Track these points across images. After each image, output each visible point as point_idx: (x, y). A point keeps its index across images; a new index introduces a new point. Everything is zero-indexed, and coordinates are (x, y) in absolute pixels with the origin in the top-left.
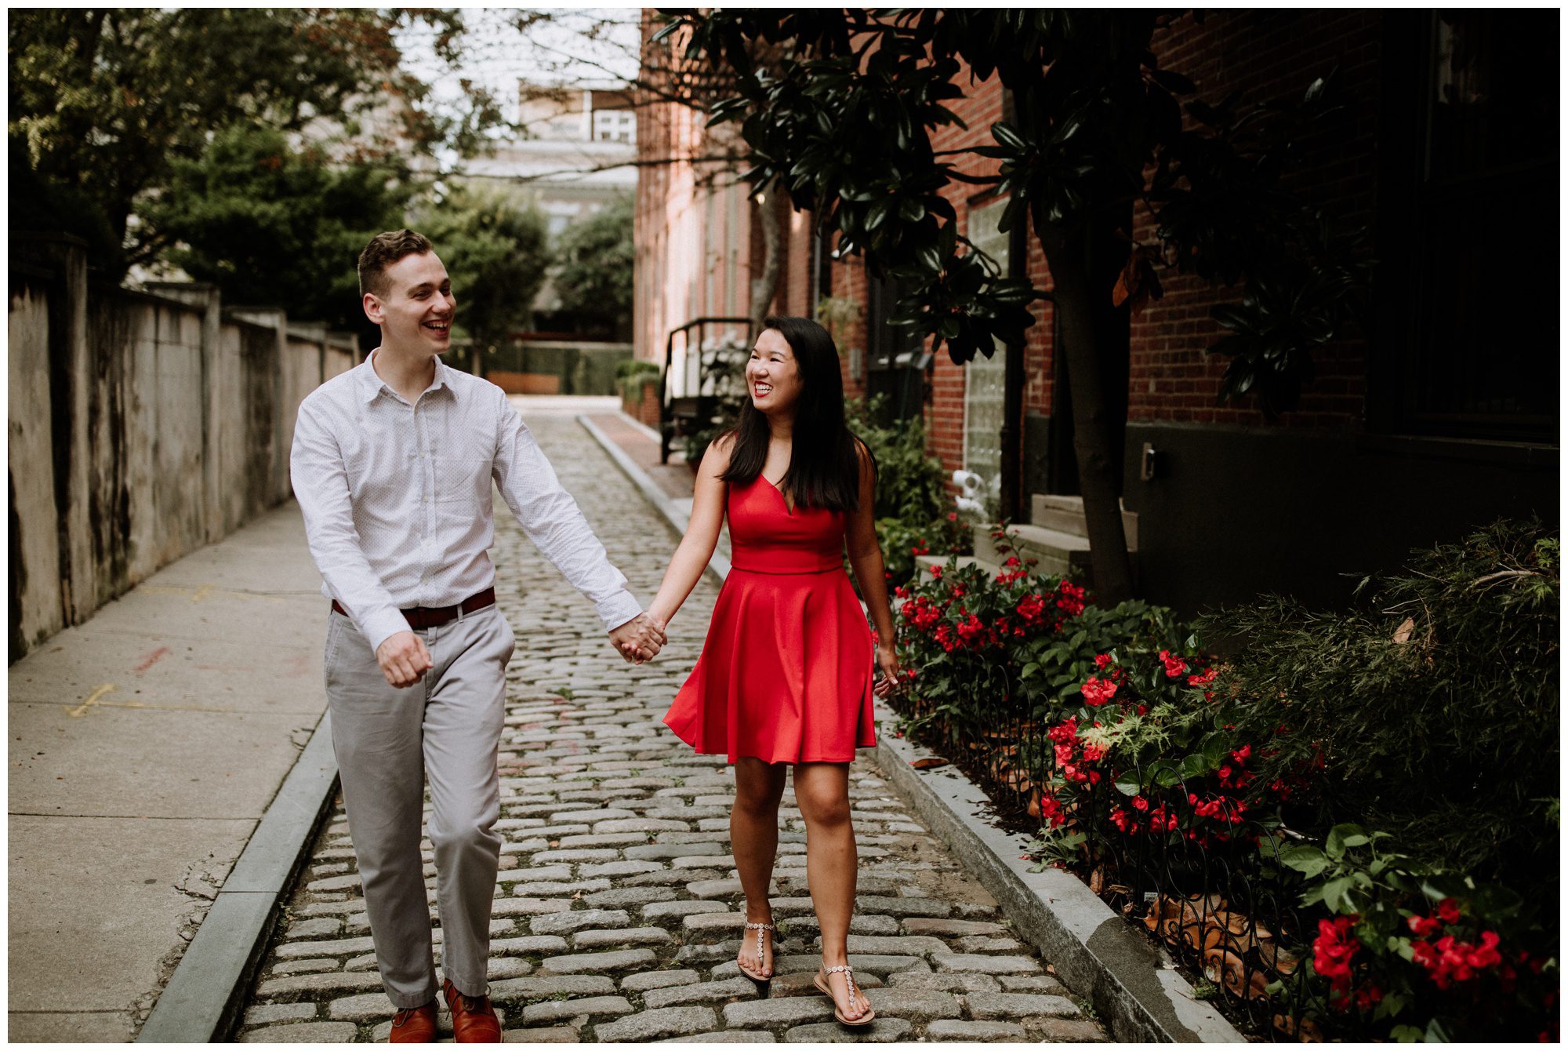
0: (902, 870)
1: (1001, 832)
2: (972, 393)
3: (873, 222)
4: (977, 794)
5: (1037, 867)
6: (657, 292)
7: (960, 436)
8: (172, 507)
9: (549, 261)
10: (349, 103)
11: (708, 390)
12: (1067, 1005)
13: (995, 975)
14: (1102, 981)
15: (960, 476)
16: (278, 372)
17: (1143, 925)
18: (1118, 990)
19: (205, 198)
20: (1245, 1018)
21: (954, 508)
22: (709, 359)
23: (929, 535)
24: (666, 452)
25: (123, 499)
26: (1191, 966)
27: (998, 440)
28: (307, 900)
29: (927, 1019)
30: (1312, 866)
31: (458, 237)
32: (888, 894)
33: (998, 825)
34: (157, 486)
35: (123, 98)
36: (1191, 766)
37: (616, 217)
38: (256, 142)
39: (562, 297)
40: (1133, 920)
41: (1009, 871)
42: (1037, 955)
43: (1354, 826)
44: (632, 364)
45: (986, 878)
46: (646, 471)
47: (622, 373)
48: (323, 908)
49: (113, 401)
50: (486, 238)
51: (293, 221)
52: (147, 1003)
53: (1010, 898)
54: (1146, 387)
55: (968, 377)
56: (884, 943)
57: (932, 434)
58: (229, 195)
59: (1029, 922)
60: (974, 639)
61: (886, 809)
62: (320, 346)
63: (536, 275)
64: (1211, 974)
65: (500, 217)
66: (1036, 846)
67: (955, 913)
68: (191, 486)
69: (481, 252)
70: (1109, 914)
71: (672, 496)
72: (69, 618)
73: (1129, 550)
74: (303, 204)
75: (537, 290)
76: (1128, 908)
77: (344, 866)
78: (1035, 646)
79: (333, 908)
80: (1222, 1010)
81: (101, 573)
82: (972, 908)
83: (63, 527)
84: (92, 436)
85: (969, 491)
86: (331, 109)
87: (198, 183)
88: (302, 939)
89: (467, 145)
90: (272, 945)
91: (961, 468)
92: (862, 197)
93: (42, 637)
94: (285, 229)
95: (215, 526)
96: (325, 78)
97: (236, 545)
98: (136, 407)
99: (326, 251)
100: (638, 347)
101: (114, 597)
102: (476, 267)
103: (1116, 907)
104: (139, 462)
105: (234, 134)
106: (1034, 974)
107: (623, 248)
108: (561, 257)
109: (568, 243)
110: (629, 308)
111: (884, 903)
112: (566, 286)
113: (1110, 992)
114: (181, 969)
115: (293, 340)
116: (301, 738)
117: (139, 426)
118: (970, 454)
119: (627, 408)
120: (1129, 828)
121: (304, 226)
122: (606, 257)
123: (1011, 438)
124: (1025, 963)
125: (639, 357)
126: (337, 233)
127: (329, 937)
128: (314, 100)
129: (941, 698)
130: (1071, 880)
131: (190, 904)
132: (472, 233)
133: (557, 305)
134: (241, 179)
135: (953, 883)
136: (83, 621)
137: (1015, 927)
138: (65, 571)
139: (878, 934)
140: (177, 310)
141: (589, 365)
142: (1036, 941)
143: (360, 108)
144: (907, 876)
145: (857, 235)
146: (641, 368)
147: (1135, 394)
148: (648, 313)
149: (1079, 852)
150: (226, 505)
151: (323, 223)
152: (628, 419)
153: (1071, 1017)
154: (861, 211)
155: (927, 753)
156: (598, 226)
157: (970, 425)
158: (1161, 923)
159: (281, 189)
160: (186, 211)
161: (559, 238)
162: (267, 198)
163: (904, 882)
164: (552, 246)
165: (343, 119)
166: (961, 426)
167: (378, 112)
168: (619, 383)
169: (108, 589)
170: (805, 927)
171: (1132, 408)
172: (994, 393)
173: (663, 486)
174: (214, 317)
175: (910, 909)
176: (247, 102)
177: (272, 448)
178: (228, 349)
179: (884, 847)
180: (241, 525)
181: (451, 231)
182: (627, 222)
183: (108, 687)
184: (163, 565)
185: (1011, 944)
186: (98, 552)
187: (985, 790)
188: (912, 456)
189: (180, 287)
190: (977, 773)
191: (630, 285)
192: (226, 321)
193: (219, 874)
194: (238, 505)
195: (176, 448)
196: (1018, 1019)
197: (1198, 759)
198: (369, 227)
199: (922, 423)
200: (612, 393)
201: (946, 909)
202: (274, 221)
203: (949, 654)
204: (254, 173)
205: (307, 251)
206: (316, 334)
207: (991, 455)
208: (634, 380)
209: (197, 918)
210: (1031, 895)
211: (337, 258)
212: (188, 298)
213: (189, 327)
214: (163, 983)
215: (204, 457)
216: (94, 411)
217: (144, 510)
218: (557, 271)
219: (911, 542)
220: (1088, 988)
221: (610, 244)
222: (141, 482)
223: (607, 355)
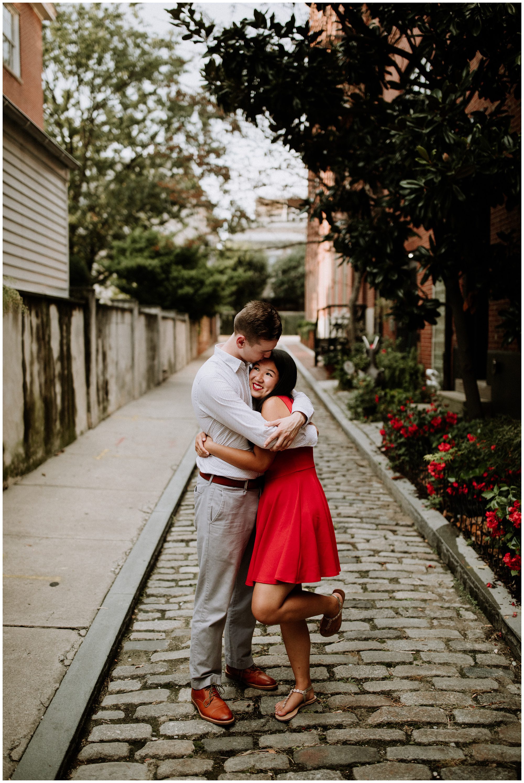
0: (383, 512)
1: (417, 499)
2: (436, 337)
3: (379, 280)
4: (413, 488)
5: (426, 509)
6: (315, 290)
7: (430, 355)
8: (122, 386)
9: (269, 276)
10: (184, 213)
11: (333, 335)
12: (428, 550)
13: (406, 542)
14: (439, 541)
15: (429, 372)
16: (158, 331)
17: (456, 526)
18: (442, 543)
19: (126, 258)
20: (481, 551)
21: (425, 385)
22: (333, 322)
23: (414, 395)
24: (316, 361)
25: (106, 383)
26: (467, 535)
27: (442, 357)
28: (180, 516)
29: (379, 552)
30: (488, 496)
31: (229, 272)
32: (375, 518)
33: (417, 497)
34: (117, 378)
35: (91, 217)
36: (474, 472)
37: (298, 256)
38: (146, 234)
39: (275, 292)
40: (454, 524)
41: (416, 511)
42: (423, 537)
43: (505, 485)
44: (304, 322)
45: (410, 514)
46: (308, 369)
47: (300, 326)
48: (186, 518)
49: (103, 347)
50: (240, 271)
51: (162, 267)
52: (135, 539)
53: (416, 519)
54: (493, 337)
55: (434, 332)
56: (370, 532)
57: (421, 354)
58: (136, 257)
59: (421, 527)
60: (415, 433)
61: (380, 494)
62: (174, 320)
63: (262, 283)
64: (473, 539)
65: (247, 258)
66: (428, 503)
67: (397, 524)
68: (128, 378)
69: (239, 277)
70: (446, 522)
71: (318, 379)
72: (90, 427)
73: (482, 400)
74: (166, 259)
75: (263, 289)
76: (452, 520)
77: (192, 507)
78: (439, 436)
79: (189, 518)
80: (474, 549)
81: (99, 410)
82: (404, 523)
83: (88, 394)
84: (97, 360)
85: (433, 378)
86: (176, 216)
87: (122, 251)
88: (179, 526)
89: (232, 230)
90: (170, 528)
91: (430, 368)
92: (375, 271)
93: (82, 433)
94: (158, 270)
95: (136, 393)
96: (174, 203)
97: (145, 400)
98: (110, 348)
99: (176, 279)
100: (307, 314)
101: (104, 419)
102: (236, 283)
103: (449, 520)
104: (111, 369)
105: (138, 232)
106: (420, 542)
107: (300, 270)
108: (274, 274)
109: (277, 267)
110: (303, 295)
111: (373, 521)
112: (276, 287)
113: (440, 544)
114: (144, 531)
115: (164, 318)
116: (175, 467)
117: (111, 355)
118: (435, 363)
119: (303, 341)
120: (452, 493)
121: (166, 268)
122: (293, 274)
123: (447, 357)
124: (419, 539)
125: (308, 319)
126: (179, 271)
127: (188, 526)
128: (169, 212)
129: (403, 455)
130: (437, 513)
131: (144, 515)
132: (234, 269)
133: (272, 295)
134: (141, 250)
135: (399, 516)
136: (95, 427)
137: (417, 529)
138: (89, 409)
139: (369, 529)
140: (123, 310)
141: (286, 322)
142: (423, 533)
143: (188, 216)
144: (383, 514)
145: (373, 284)
146: (308, 324)
147: (490, 340)
148: (311, 299)
149: (440, 503)
150: (140, 385)
151: (174, 267)
152: (303, 347)
153: (429, 553)
154: (375, 276)
155: (398, 474)
156: (290, 260)
157: (435, 350)
158: (461, 525)
159: (156, 255)
160: (119, 263)
161: (273, 266)
162: (152, 258)
163: (382, 515)
164: (270, 270)
165: (181, 220)
166: (430, 351)
167: (196, 217)
168: (299, 330)
169: (102, 416)
170: (344, 527)
171: (490, 345)
172: (441, 338)
173: (314, 376)
174: (136, 312)
175: (382, 522)
176: (142, 215)
177: (156, 362)
178: (141, 323)
179: (377, 505)
180: (145, 393)
181: (226, 268)
182: (303, 258)
183: (106, 450)
184: (119, 407)
185: (415, 534)
186: (99, 403)
187: (416, 486)
188: (411, 363)
189: (124, 301)
190: (413, 481)
191: (303, 286)
192: (140, 313)
193: (152, 506)
194: (144, 385)
195: (124, 363)
196: (410, 553)
197: (477, 471)
198: (192, 268)
199: (416, 350)
200: (296, 334)
201: (394, 523)
202: (154, 267)
203: (406, 438)
204: (147, 247)
205: (167, 279)
206: (172, 314)
207: (440, 363)
208: (305, 329)
209: (147, 518)
210: (422, 518)
211: (180, 281)
212: (126, 305)
213: (127, 316)
214: (139, 535)
215: (132, 366)
216: (97, 351)
217: (113, 387)
218: (273, 280)
219: (407, 399)
220: (435, 545)
221: (295, 268)
222: (111, 376)
223: (295, 318)
